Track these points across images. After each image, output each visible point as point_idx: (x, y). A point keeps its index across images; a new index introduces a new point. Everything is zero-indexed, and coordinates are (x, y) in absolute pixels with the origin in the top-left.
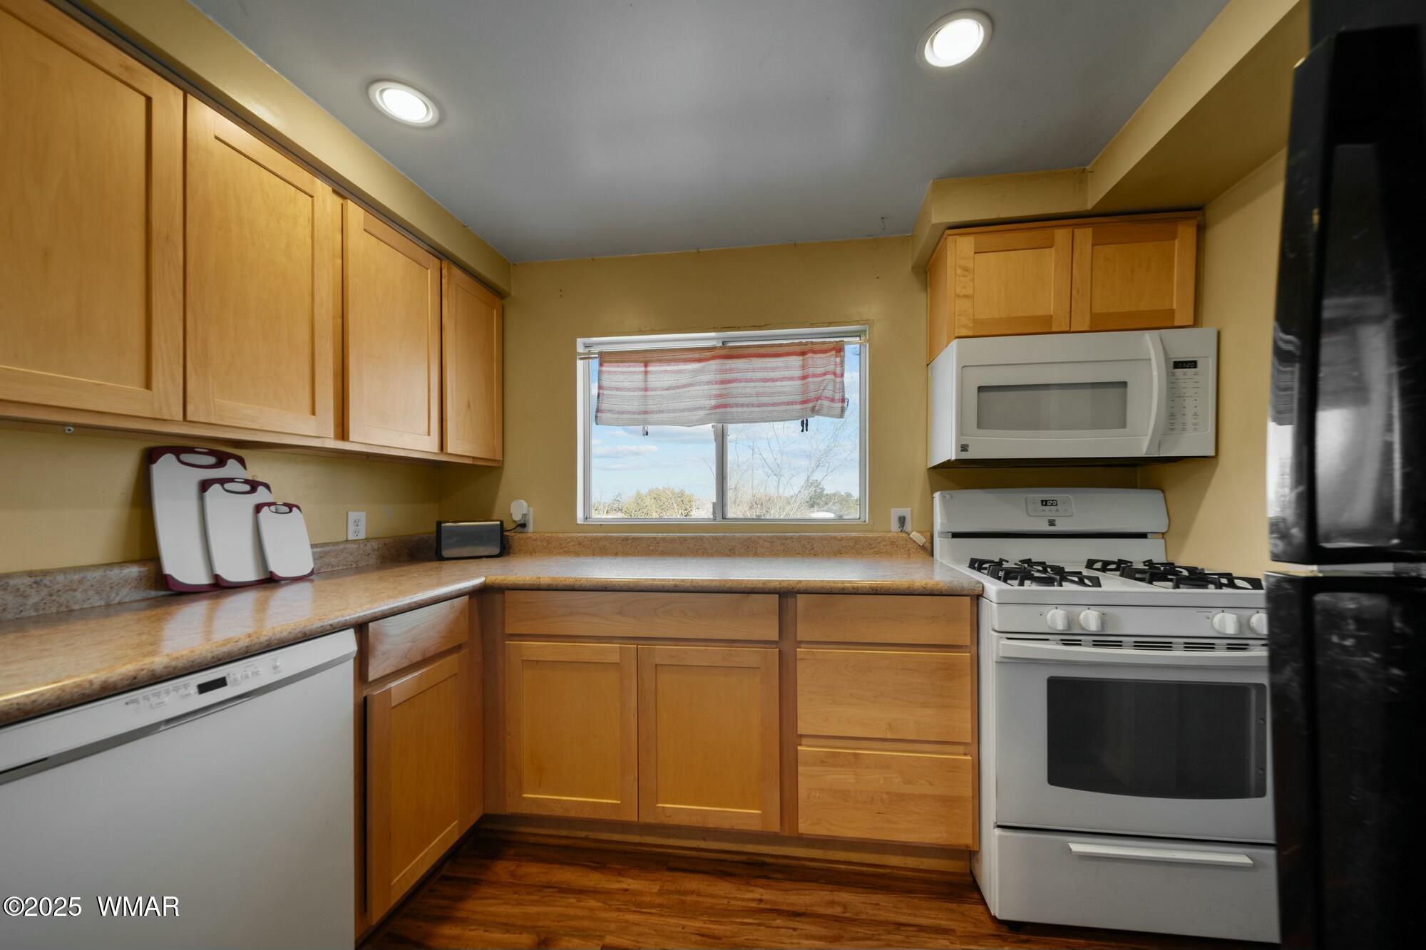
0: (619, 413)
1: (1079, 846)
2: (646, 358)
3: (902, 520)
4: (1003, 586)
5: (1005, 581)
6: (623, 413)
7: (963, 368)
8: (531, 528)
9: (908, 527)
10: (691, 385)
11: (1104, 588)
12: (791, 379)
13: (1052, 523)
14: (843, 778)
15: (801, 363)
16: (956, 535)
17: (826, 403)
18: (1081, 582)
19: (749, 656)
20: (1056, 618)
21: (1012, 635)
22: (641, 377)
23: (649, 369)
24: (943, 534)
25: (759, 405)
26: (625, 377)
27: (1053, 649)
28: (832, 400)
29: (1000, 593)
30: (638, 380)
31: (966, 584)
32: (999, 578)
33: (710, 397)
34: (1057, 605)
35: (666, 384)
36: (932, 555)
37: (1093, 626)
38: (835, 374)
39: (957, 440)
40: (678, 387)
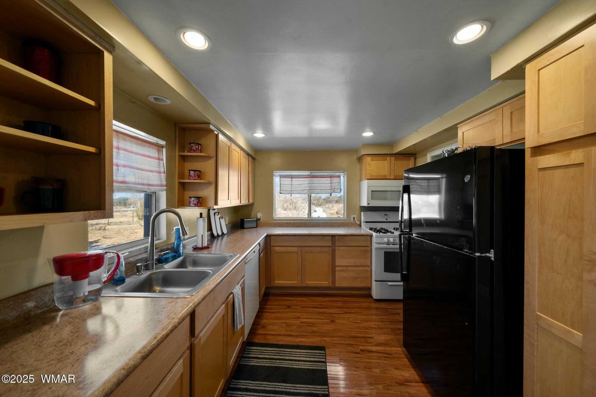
0: (285, 191)
1: (389, 283)
2: (292, 177)
3: (354, 218)
4: (376, 234)
5: (377, 233)
6: (287, 191)
7: (368, 187)
8: (261, 220)
9: (355, 220)
10: (303, 184)
11: (395, 234)
12: (328, 183)
13: (387, 219)
14: (345, 274)
15: (330, 179)
16: (366, 222)
17: (336, 190)
18: (391, 233)
19: (325, 249)
20: (386, 240)
21: (378, 243)
22: (291, 182)
23: (293, 179)
24: (363, 222)
25: (321, 190)
26: (287, 181)
27: (385, 246)
28: (338, 189)
29: (376, 235)
30: (290, 182)
31: (369, 233)
32: (375, 232)
33: (309, 187)
34: (386, 238)
35: (297, 183)
36: (361, 226)
37: (392, 241)
38: (338, 183)
39: (367, 202)
40: (300, 185)
